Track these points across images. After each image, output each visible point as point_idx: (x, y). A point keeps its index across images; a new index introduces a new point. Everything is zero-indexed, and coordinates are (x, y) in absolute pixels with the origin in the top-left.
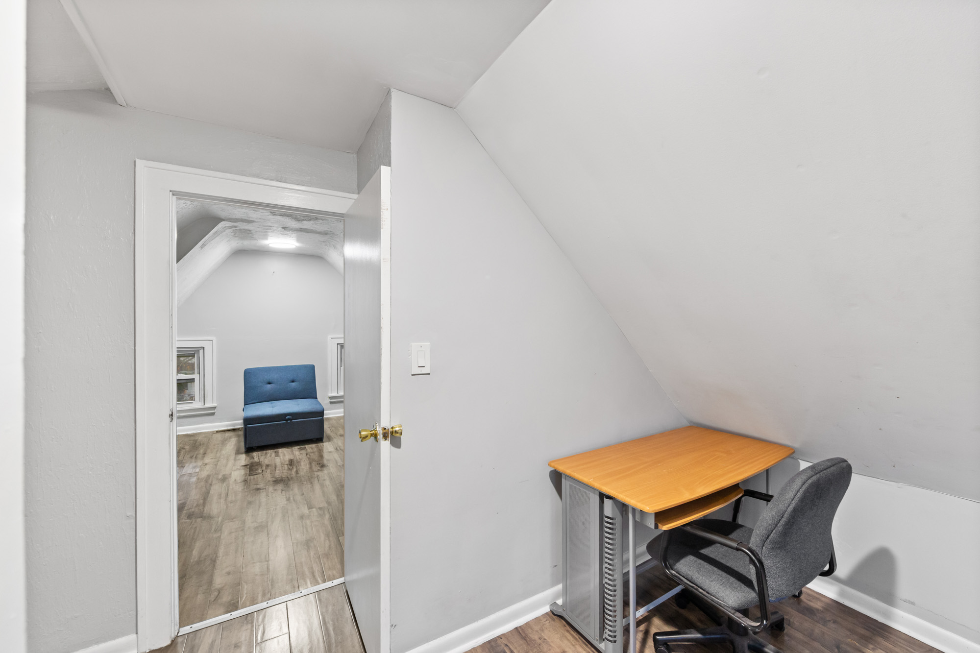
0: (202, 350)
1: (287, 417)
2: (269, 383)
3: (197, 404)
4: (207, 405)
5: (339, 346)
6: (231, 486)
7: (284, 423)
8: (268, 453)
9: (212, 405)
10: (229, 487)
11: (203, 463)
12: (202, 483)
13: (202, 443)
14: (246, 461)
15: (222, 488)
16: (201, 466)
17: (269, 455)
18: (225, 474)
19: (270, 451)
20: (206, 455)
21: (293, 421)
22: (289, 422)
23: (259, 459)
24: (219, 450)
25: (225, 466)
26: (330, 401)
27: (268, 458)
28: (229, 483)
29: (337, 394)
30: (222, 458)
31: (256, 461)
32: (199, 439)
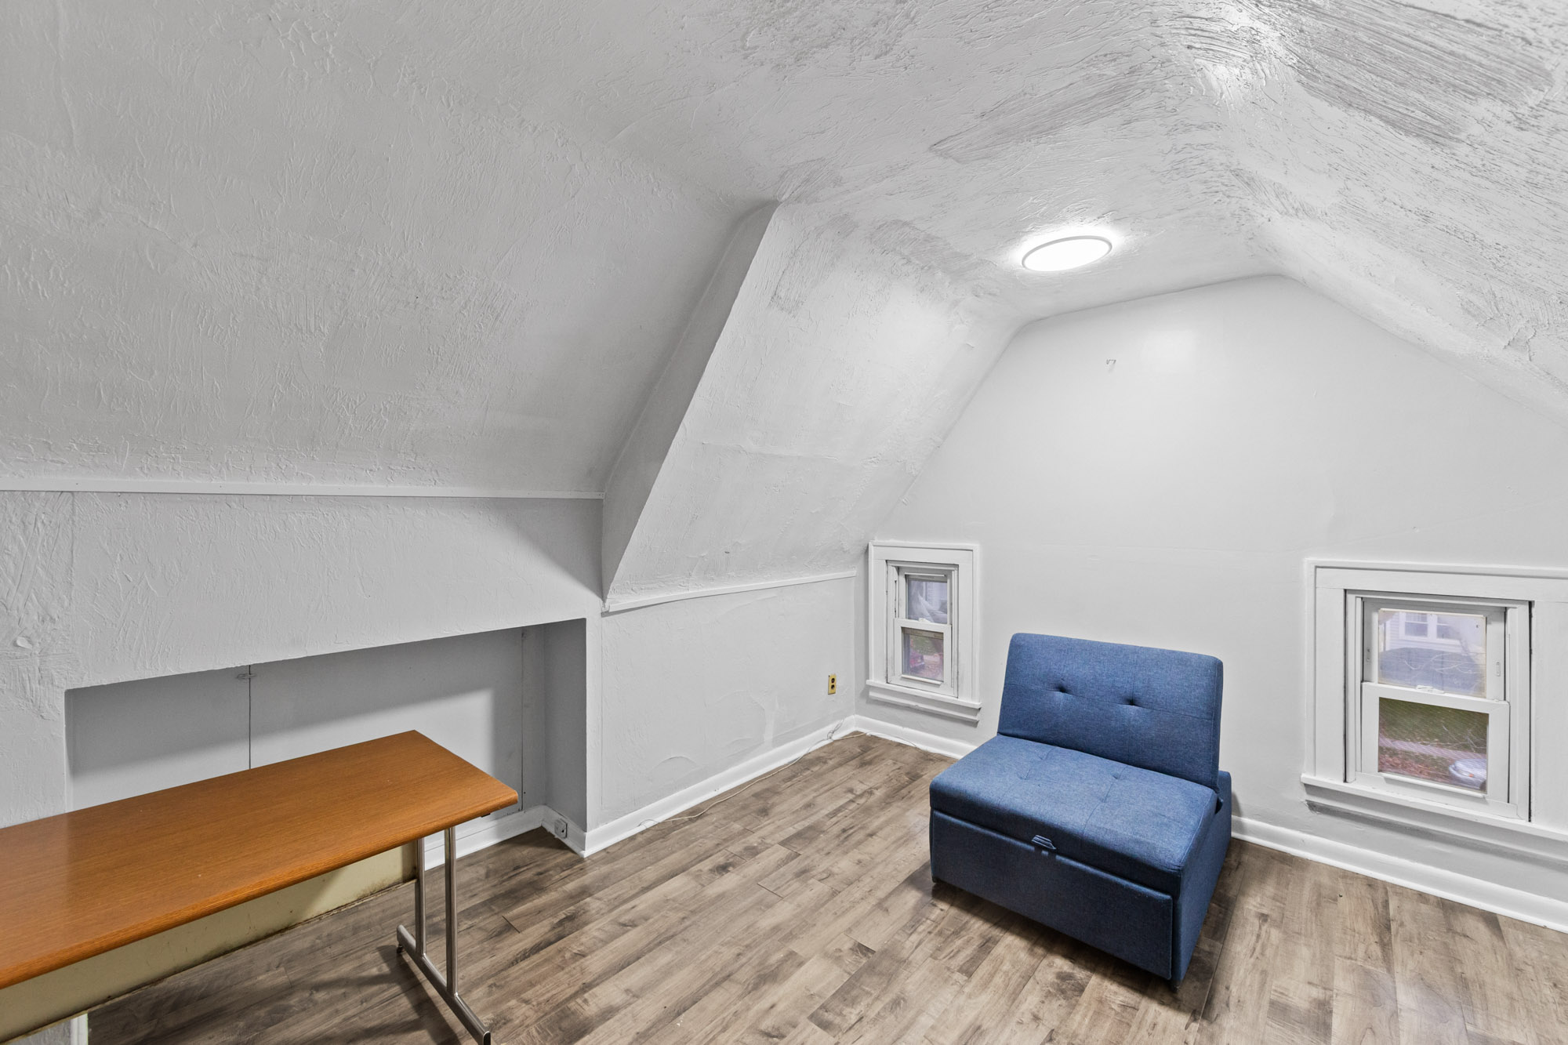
0: (956, 573)
1: (1037, 838)
2: (1062, 689)
3: (946, 693)
4: (965, 700)
5: (1355, 601)
6: (730, 1031)
7: (1028, 852)
8: (963, 933)
9: (971, 702)
10: (724, 1030)
11: (830, 868)
12: (728, 953)
13: (913, 793)
14: (891, 928)
15: (712, 1021)
16: (813, 877)
17: (959, 942)
18: (796, 954)
19: (978, 927)
20: (870, 839)
21: (1058, 857)
22: (1044, 857)
23: (916, 947)
24: (905, 838)
25: (838, 913)
26: (1306, 797)
27: (941, 957)
28: (748, 1009)
29: (1342, 783)
30: (872, 877)
31: (903, 948)
32: (924, 777)
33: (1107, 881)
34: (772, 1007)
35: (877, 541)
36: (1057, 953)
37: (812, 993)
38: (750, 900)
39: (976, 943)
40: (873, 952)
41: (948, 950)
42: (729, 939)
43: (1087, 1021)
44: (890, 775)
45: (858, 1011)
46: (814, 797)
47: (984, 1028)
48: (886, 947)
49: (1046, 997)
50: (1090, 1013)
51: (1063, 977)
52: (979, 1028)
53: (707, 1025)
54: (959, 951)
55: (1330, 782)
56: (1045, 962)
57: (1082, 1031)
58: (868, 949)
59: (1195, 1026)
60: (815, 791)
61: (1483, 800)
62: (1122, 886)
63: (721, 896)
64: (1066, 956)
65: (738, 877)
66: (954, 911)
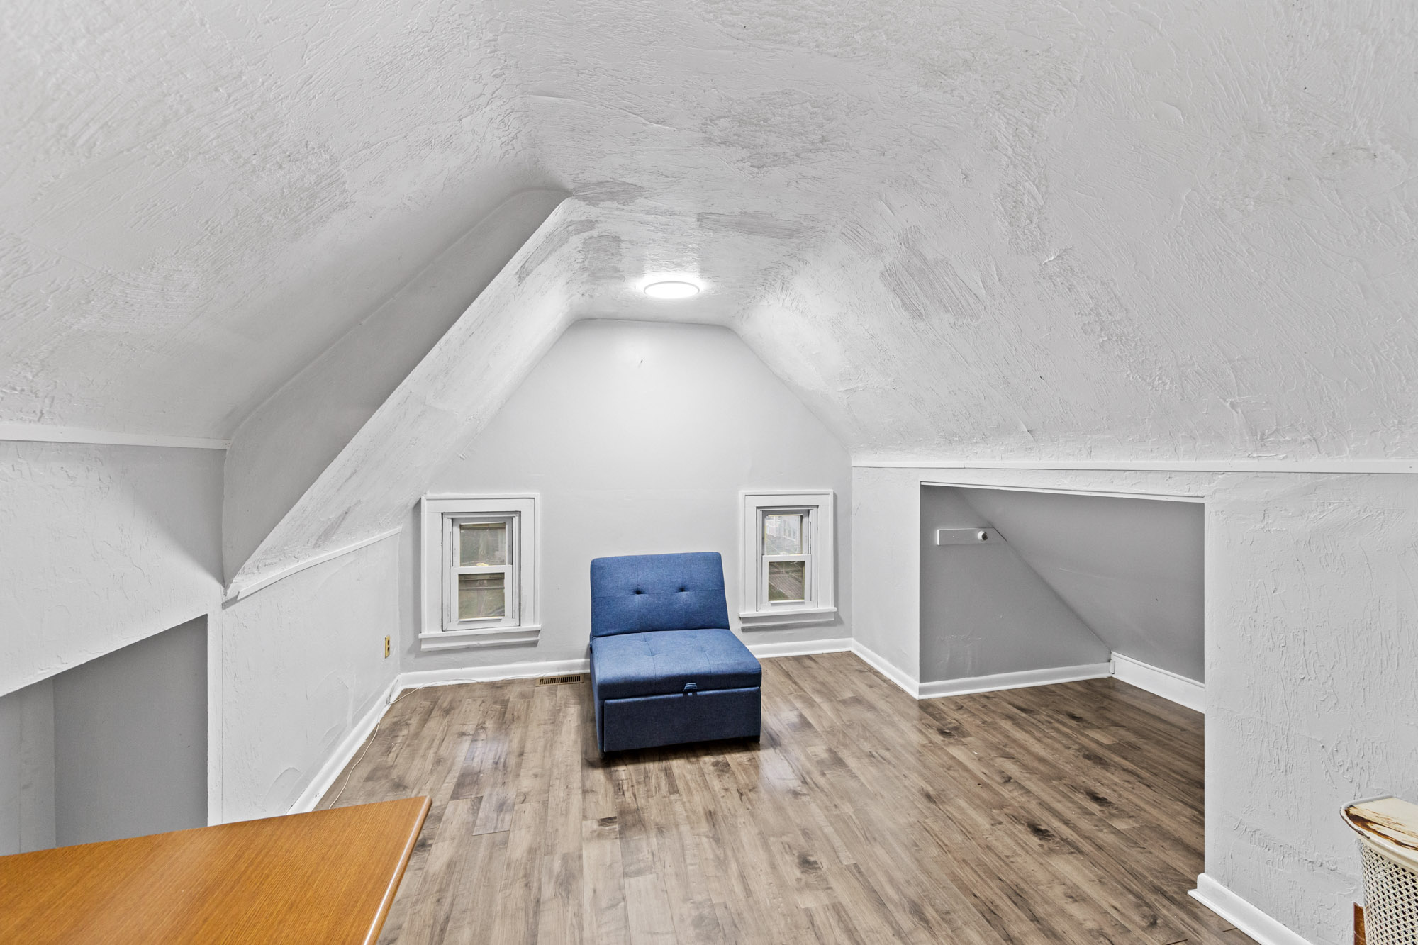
0: (517, 518)
1: (688, 686)
2: (638, 592)
3: (507, 624)
4: (526, 626)
5: (760, 512)
6: (586, 926)
7: (680, 698)
8: (649, 775)
9: (535, 626)
10: (581, 928)
11: (519, 791)
12: (518, 890)
13: (516, 714)
14: (608, 798)
15: (565, 933)
16: (514, 804)
17: (653, 781)
18: (568, 854)
19: (653, 767)
20: (524, 758)
21: (699, 693)
22: (691, 697)
23: (635, 798)
24: (549, 745)
25: (564, 812)
26: (742, 625)
27: (654, 794)
28: (580, 906)
29: (756, 612)
30: (557, 779)
31: (629, 804)
32: (511, 700)
33: (727, 694)
34: (595, 891)
35: (429, 495)
36: (701, 756)
37: (608, 864)
38: (482, 849)
39: (662, 775)
40: (615, 818)
41: (653, 789)
42: (503, 882)
43: (744, 775)
44: (482, 709)
45: (647, 852)
46: (436, 753)
47: (712, 811)
48: (618, 810)
49: (719, 778)
50: (742, 772)
51: (716, 764)
52: (710, 812)
53: (566, 937)
54: (659, 786)
55: (766, 612)
56: (701, 763)
57: (747, 781)
58: (610, 818)
59: (777, 751)
60: (429, 748)
61: (803, 603)
62: (735, 693)
63: (451, 865)
64: (707, 754)
65: (447, 843)
66: (631, 768)
